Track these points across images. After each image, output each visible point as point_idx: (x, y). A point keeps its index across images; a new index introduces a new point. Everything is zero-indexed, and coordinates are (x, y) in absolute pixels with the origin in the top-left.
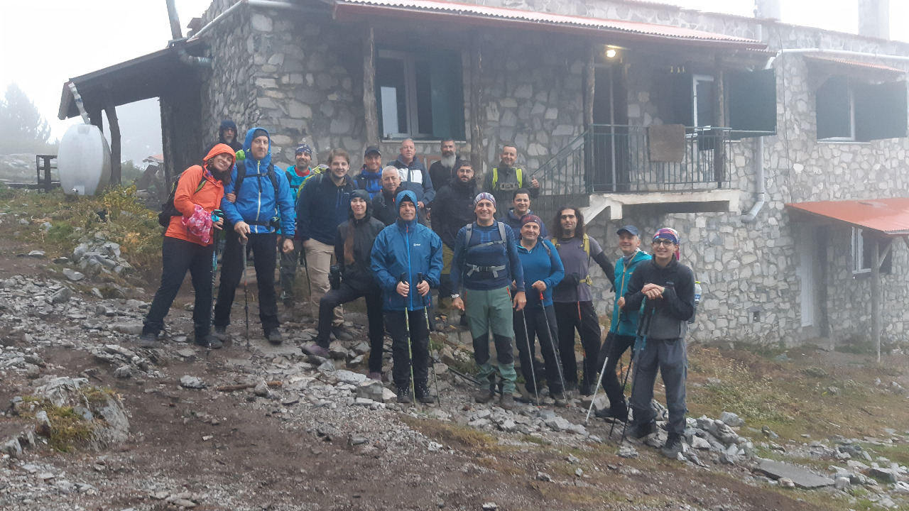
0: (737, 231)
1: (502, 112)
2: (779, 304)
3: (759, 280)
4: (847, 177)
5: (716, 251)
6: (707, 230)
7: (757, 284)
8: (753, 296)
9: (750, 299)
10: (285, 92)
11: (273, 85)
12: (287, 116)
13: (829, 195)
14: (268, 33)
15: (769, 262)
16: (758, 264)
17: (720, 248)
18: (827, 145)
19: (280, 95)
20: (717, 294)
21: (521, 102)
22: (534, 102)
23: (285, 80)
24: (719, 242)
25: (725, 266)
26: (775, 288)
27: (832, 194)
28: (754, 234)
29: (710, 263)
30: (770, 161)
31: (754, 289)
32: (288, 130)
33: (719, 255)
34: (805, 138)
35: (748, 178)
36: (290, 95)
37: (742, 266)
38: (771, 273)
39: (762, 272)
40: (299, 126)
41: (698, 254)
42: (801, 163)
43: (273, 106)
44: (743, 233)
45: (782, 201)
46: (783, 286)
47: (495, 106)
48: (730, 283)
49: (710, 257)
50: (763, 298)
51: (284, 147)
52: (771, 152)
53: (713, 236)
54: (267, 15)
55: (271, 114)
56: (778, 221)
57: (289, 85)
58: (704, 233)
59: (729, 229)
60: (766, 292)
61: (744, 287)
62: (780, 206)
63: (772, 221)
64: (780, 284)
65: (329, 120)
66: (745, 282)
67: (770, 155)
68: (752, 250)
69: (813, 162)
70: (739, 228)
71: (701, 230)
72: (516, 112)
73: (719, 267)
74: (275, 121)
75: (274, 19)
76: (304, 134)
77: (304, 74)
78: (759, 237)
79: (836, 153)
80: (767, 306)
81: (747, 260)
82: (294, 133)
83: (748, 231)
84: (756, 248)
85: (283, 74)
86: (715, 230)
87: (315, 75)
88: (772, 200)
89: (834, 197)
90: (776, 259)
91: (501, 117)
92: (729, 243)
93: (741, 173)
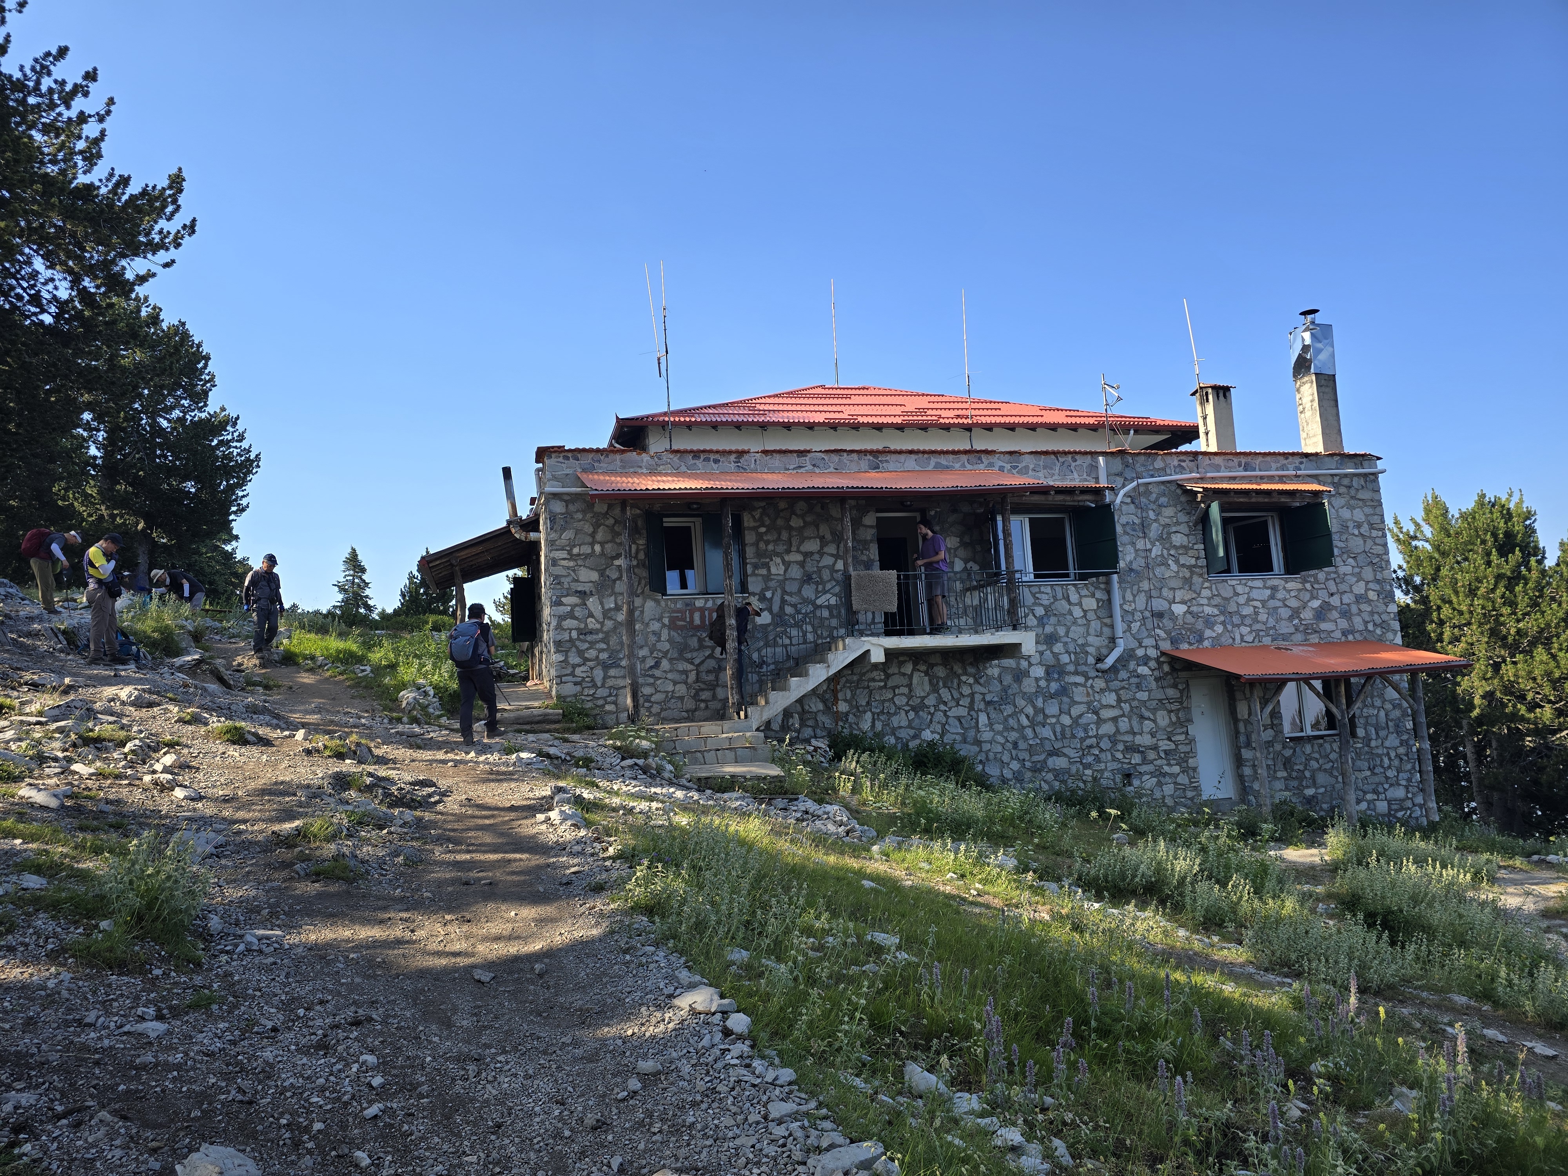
0: (1090, 681)
1: (787, 565)
2: (1161, 767)
3: (1128, 738)
4: (1263, 617)
5: (1060, 704)
6: (1047, 680)
7: (1125, 742)
8: (1119, 756)
9: (1114, 759)
10: (576, 560)
11: (566, 556)
12: (577, 581)
13: (1234, 639)
14: (562, 514)
15: (1142, 717)
16: (1126, 719)
17: (1065, 699)
18: (1226, 581)
19: (572, 564)
20: (1065, 750)
21: (806, 555)
22: (821, 553)
23: (576, 551)
24: (1064, 691)
25: (1076, 721)
26: (1155, 748)
27: (1238, 638)
28: (1116, 684)
29: (1054, 716)
30: (1134, 601)
31: (1121, 747)
32: (577, 592)
33: (1065, 707)
34: (1188, 575)
35: (1102, 622)
36: (580, 563)
37: (1100, 722)
38: (1146, 729)
39: (1132, 728)
40: (587, 588)
41: (1034, 707)
42: (1183, 602)
43: (564, 573)
44: (1100, 684)
45: (1157, 647)
46: (1165, 745)
47: (779, 560)
48: (1082, 740)
49: (1052, 709)
50: (1136, 759)
51: (574, 606)
52: (1135, 592)
53: (1054, 686)
54: (562, 500)
55: (563, 580)
56: (1153, 670)
57: (579, 555)
58: (1043, 683)
59: (1080, 679)
60: (1139, 752)
61: (1105, 744)
62: (1153, 653)
63: (1143, 670)
64: (1160, 743)
65: (614, 581)
66: (1106, 739)
67: (1134, 596)
68: (1114, 704)
69: (1205, 601)
70: (1093, 679)
71: (1037, 680)
72: (802, 564)
73: (1066, 720)
74: (566, 586)
75: (567, 502)
76: (592, 594)
77: (592, 544)
78: (1123, 688)
79: (1240, 589)
80: (1143, 769)
81: (1106, 714)
82: (583, 595)
83: (1107, 682)
84: (1119, 700)
85: (574, 546)
86: (1058, 680)
87: (602, 544)
88: (1141, 646)
89: (1242, 640)
90: (1154, 714)
91: (786, 571)
92: (1079, 694)
93: (1091, 616)
